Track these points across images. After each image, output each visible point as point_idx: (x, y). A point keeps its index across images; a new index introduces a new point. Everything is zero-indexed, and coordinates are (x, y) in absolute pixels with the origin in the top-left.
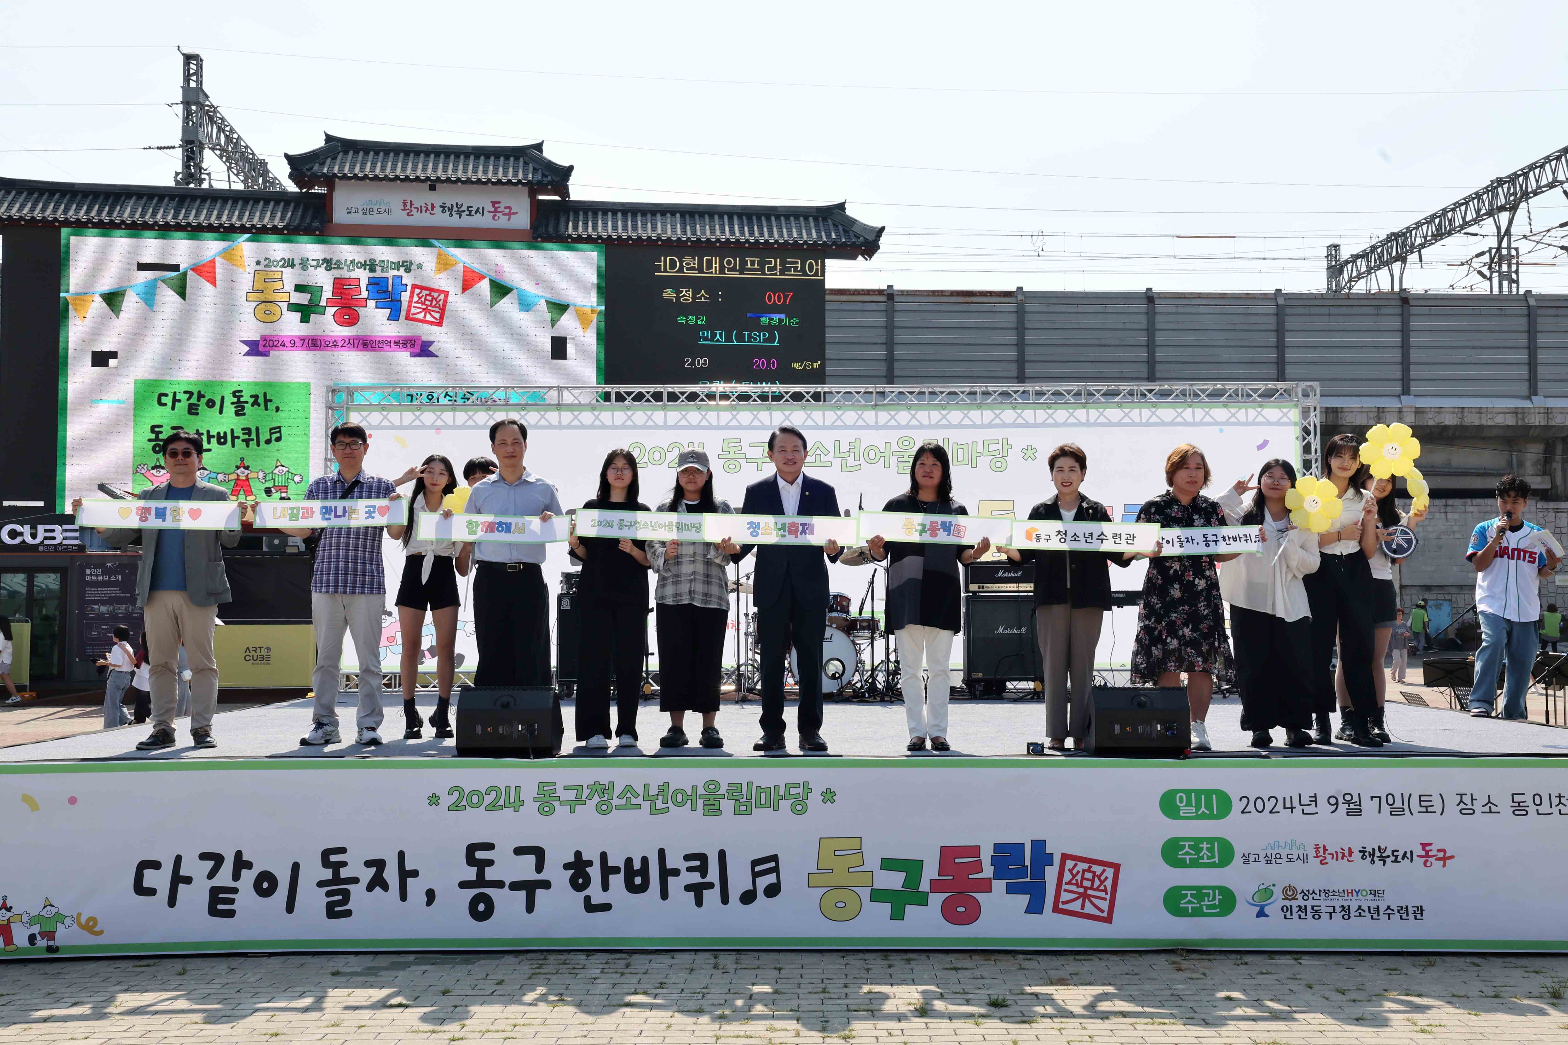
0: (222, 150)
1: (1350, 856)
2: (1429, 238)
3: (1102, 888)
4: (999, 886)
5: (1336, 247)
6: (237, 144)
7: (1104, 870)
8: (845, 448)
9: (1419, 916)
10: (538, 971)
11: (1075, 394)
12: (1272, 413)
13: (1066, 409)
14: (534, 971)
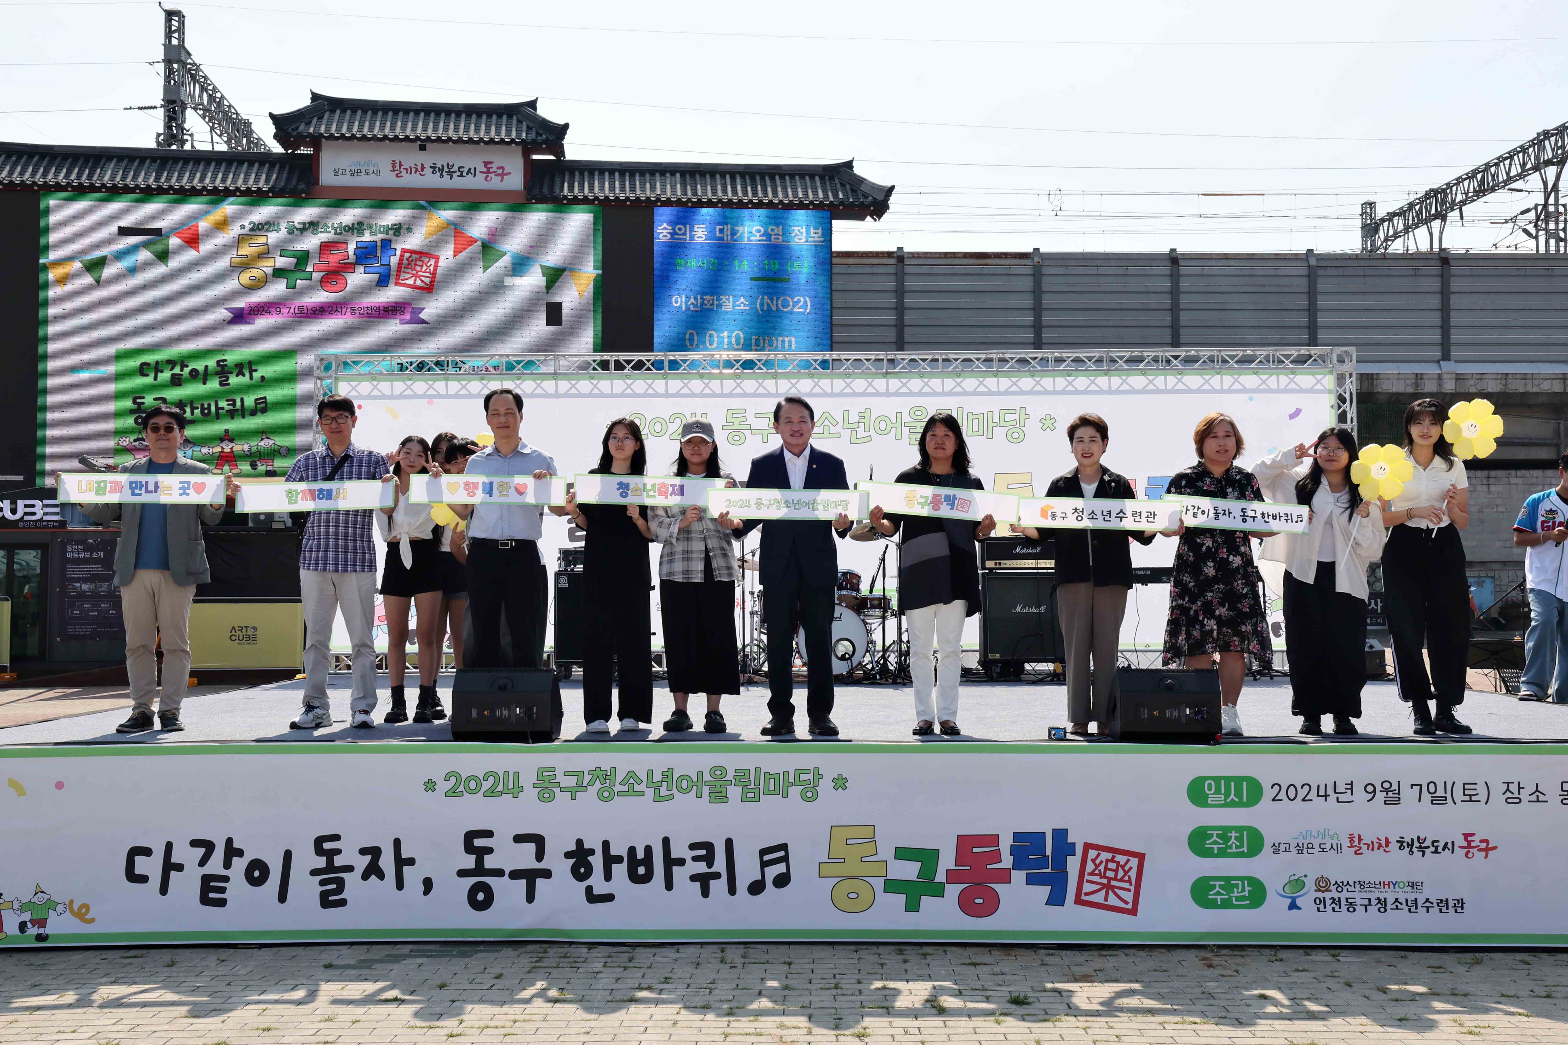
0: (205, 110)
1: (1387, 846)
2: (1470, 195)
3: (1126, 878)
4: (1018, 876)
5: (1371, 204)
6: (220, 104)
7: (1128, 861)
8: (854, 418)
9: (1459, 910)
10: (538, 964)
11: (1096, 361)
12: (1305, 379)
13: (1087, 377)
14: (533, 964)
